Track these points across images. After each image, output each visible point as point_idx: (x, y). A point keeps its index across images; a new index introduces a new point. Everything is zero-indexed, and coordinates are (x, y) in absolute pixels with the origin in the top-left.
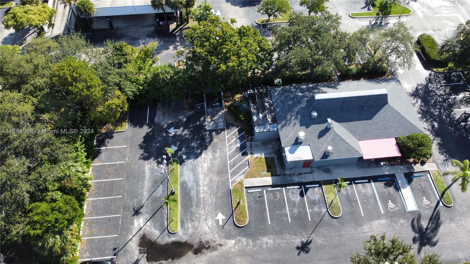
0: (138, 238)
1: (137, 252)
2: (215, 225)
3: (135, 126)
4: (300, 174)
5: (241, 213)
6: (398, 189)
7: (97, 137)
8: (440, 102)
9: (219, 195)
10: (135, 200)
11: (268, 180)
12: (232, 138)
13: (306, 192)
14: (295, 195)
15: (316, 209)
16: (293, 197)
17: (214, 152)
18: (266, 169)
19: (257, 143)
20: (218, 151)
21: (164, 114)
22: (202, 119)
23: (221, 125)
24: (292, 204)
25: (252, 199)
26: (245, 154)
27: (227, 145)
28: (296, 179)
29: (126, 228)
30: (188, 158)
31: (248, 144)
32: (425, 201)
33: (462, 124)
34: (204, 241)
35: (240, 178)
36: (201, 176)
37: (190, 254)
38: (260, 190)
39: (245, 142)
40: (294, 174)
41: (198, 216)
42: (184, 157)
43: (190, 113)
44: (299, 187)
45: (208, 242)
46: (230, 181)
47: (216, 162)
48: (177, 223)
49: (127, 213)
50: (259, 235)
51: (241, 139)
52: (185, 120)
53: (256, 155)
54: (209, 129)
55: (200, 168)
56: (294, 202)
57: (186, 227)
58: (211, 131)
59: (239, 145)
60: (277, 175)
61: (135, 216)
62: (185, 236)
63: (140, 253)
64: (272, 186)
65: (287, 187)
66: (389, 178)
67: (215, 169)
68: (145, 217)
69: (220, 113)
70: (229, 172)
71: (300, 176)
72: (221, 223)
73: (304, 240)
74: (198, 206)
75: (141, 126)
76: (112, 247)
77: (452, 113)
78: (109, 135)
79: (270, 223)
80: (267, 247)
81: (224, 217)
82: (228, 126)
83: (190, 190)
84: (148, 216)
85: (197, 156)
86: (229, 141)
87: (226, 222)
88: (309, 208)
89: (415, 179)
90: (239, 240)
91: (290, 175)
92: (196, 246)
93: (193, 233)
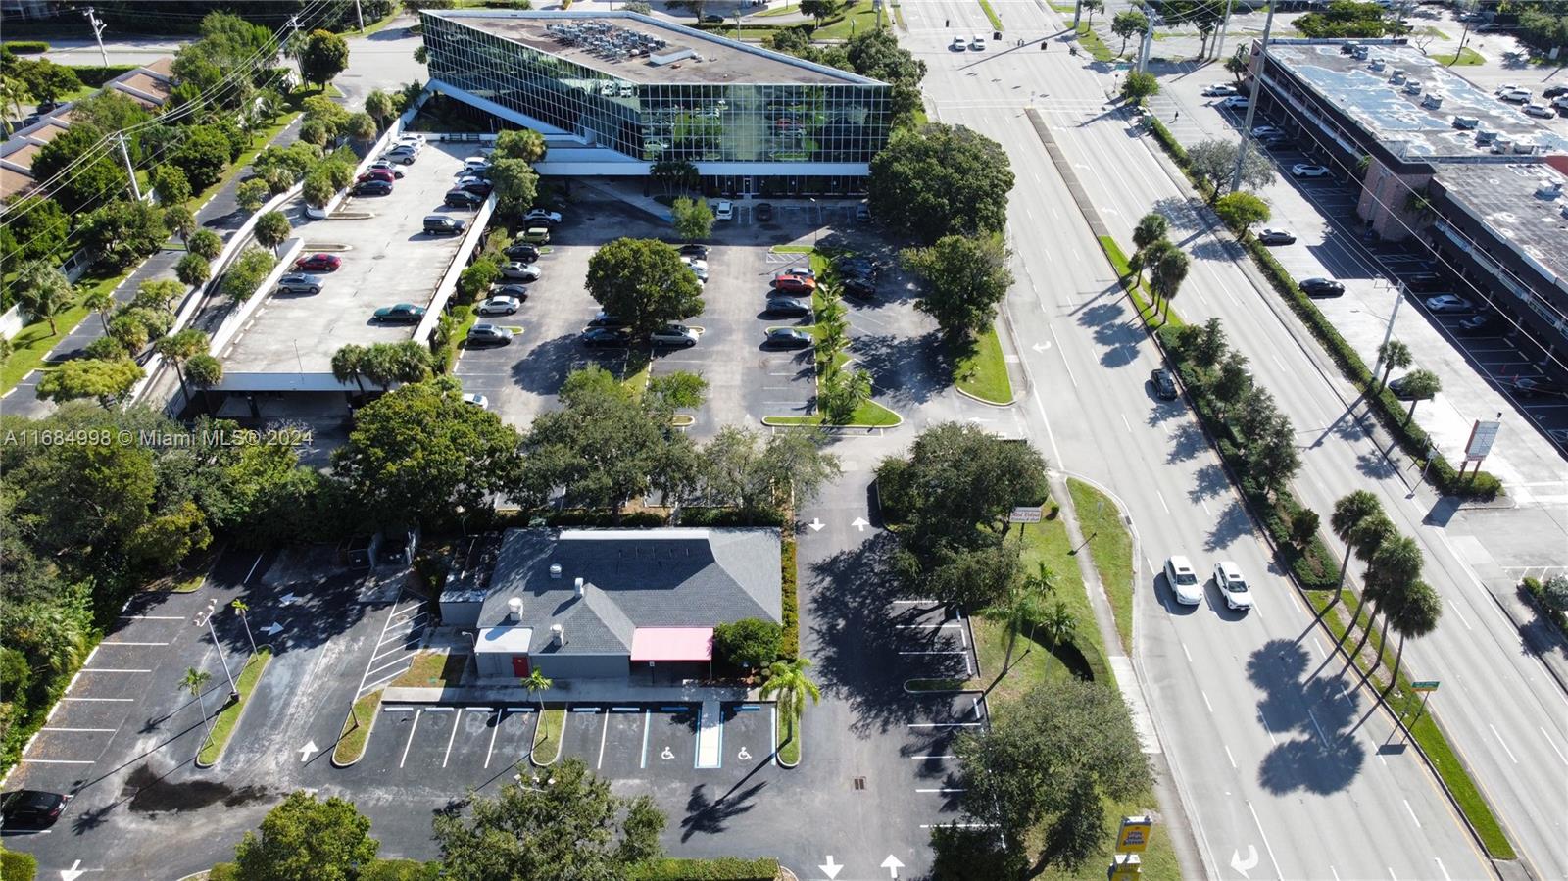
0: (132, 771)
1: (117, 793)
2: (292, 760)
3: (218, 585)
4: (506, 687)
5: (352, 743)
6: (695, 728)
7: (135, 598)
8: (872, 585)
9: (325, 712)
10: (157, 708)
11: (436, 693)
12: (402, 619)
13: (503, 717)
14: (477, 723)
15: (508, 750)
16: (471, 725)
17: (354, 639)
18: (440, 674)
19: (446, 630)
20: (362, 638)
21: (285, 569)
22: (358, 582)
23: (391, 594)
24: (463, 737)
25: (389, 722)
26: (412, 647)
27: (385, 630)
28: (492, 695)
29: (116, 751)
30: (294, 647)
31: (428, 630)
32: (744, 754)
33: (899, 627)
34: (257, 785)
35: (382, 686)
36: (306, 678)
37: (220, 804)
38: (411, 709)
39: (424, 628)
40: (491, 687)
41: (267, 743)
42: (290, 643)
43: (337, 571)
44: (491, 709)
45: (263, 788)
46: (360, 690)
47: (347, 658)
48: (218, 750)
49: (130, 728)
50: (371, 784)
51: (417, 622)
52: (323, 581)
53: (433, 650)
54: (364, 600)
55: (311, 666)
56: (469, 736)
57: (233, 759)
58: (364, 605)
59: (409, 631)
60: (457, 686)
61: (144, 734)
62: (225, 774)
63: (122, 795)
64: (438, 704)
65: (468, 708)
66: (686, 708)
67: (341, 668)
68: (162, 737)
69: (400, 575)
70: (366, 675)
71: (503, 691)
72: (304, 759)
73: (456, 800)
74: (275, 726)
75: (230, 586)
76: (73, 781)
77: (888, 606)
78: (160, 597)
79: (402, 766)
80: (376, 804)
81: (315, 749)
82: (403, 597)
83: (272, 698)
84: (168, 736)
85: (315, 643)
86: (391, 624)
87: (314, 757)
88: (494, 747)
89: (740, 715)
90: (328, 789)
91: (485, 688)
92: (236, 793)
93: (243, 771)
